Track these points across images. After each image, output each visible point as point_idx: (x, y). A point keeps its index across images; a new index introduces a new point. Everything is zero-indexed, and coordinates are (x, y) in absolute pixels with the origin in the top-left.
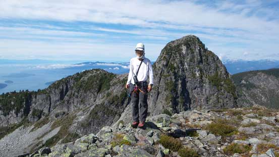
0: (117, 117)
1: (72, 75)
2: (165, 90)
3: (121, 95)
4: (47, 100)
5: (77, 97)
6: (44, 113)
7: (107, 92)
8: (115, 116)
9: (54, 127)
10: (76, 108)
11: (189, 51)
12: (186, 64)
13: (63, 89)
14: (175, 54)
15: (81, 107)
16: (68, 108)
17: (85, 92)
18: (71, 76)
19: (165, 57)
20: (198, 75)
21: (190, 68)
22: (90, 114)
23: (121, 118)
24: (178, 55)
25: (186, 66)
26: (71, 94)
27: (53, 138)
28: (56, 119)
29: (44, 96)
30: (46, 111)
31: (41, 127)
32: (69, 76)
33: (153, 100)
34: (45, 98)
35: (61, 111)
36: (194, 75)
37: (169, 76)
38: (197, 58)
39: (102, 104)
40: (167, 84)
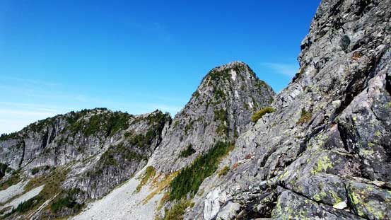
0: (142, 162)
1: (63, 114)
2: (215, 120)
3: (147, 134)
4: (18, 148)
5: (72, 143)
6: (11, 169)
7: (124, 132)
8: (140, 161)
9: (29, 188)
10: (68, 160)
11: (240, 78)
12: (236, 92)
13: (47, 132)
14: (224, 79)
15: (79, 157)
16: (56, 159)
17: (86, 136)
18: (61, 115)
19: (210, 82)
20: (251, 106)
21: (241, 98)
22: (101, 158)
23: (149, 163)
24: (227, 81)
25: (237, 95)
26: (62, 139)
27: (31, 200)
28: (33, 176)
29: (14, 142)
30: (14, 166)
31: (5, 189)
32: (59, 115)
33: (199, 134)
34: (15, 144)
35: (43, 164)
36: (247, 106)
37: (218, 103)
38: (249, 87)
39: (120, 146)
40: (216, 113)
